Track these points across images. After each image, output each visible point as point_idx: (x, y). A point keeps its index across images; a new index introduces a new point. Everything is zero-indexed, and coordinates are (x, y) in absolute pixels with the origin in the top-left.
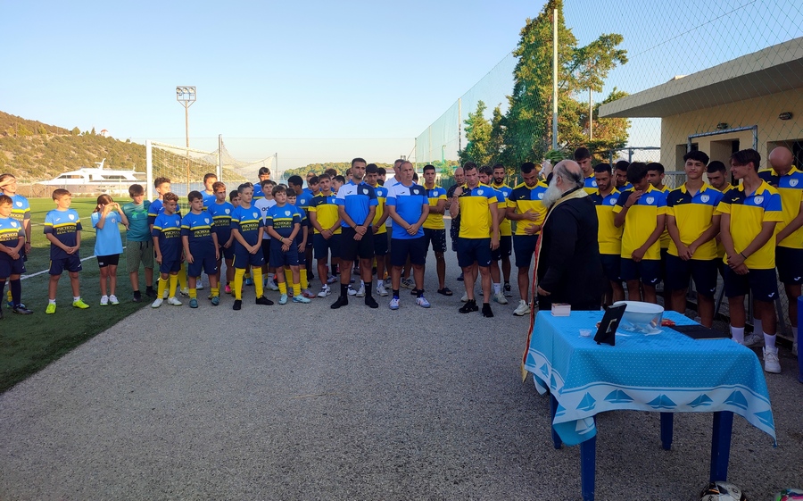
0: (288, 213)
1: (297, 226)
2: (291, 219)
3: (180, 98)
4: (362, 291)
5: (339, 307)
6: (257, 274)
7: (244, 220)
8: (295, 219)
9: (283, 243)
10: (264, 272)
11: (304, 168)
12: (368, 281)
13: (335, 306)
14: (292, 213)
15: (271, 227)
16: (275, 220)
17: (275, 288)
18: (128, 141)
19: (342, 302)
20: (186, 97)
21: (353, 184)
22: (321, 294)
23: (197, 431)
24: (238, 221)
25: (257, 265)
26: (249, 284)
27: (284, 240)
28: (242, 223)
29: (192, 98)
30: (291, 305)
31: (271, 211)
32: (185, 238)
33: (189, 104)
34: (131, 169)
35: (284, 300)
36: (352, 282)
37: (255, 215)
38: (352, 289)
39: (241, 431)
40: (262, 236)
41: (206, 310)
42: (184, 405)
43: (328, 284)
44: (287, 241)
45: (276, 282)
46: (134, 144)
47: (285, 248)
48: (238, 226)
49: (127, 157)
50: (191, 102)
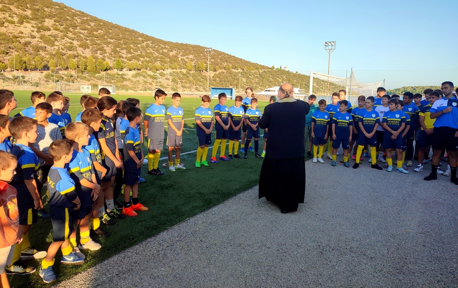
0: (397, 116)
1: (403, 124)
2: (400, 120)
3: (327, 48)
4: (448, 172)
5: (430, 180)
6: (373, 151)
7: (366, 117)
8: (403, 120)
9: (392, 134)
10: (377, 150)
11: (399, 89)
12: (454, 166)
13: (427, 179)
14: (401, 116)
15: (385, 124)
16: (388, 119)
17: (383, 161)
18: (297, 72)
19: (433, 177)
20: (330, 47)
21: (445, 99)
22: (416, 170)
23: (342, 233)
24: (362, 117)
25: (372, 145)
26: (366, 156)
27: (393, 132)
28: (364, 119)
29: (333, 48)
30: (395, 173)
31: (386, 114)
32: (334, 125)
33: (331, 51)
34: (297, 87)
35: (390, 169)
36: (440, 165)
37: (374, 116)
38: (440, 169)
39: (368, 240)
40: (377, 128)
41: (341, 168)
42: (333, 217)
43: (422, 164)
44: (395, 134)
45: (385, 157)
46: (299, 74)
47: (393, 137)
48: (362, 120)
49: (296, 81)
50: (332, 50)
